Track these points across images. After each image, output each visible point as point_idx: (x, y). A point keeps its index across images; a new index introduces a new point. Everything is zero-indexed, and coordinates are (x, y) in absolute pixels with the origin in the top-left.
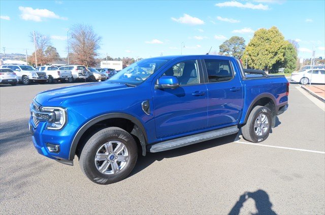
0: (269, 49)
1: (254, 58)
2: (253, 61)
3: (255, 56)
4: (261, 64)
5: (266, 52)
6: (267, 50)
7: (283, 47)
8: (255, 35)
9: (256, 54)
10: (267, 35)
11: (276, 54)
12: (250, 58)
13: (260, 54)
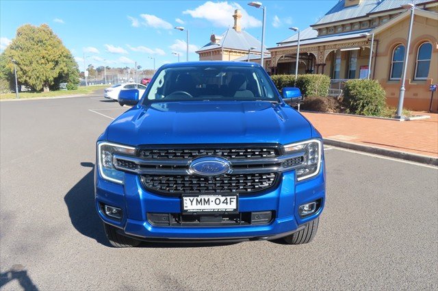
0: (47, 56)
1: (25, 68)
2: (25, 73)
3: (27, 65)
4: (38, 77)
5: (43, 61)
6: (43, 58)
7: (65, 54)
8: (19, 34)
9: (27, 63)
10: (37, 35)
11: (57, 63)
12: (19, 69)
13: (35, 62)
